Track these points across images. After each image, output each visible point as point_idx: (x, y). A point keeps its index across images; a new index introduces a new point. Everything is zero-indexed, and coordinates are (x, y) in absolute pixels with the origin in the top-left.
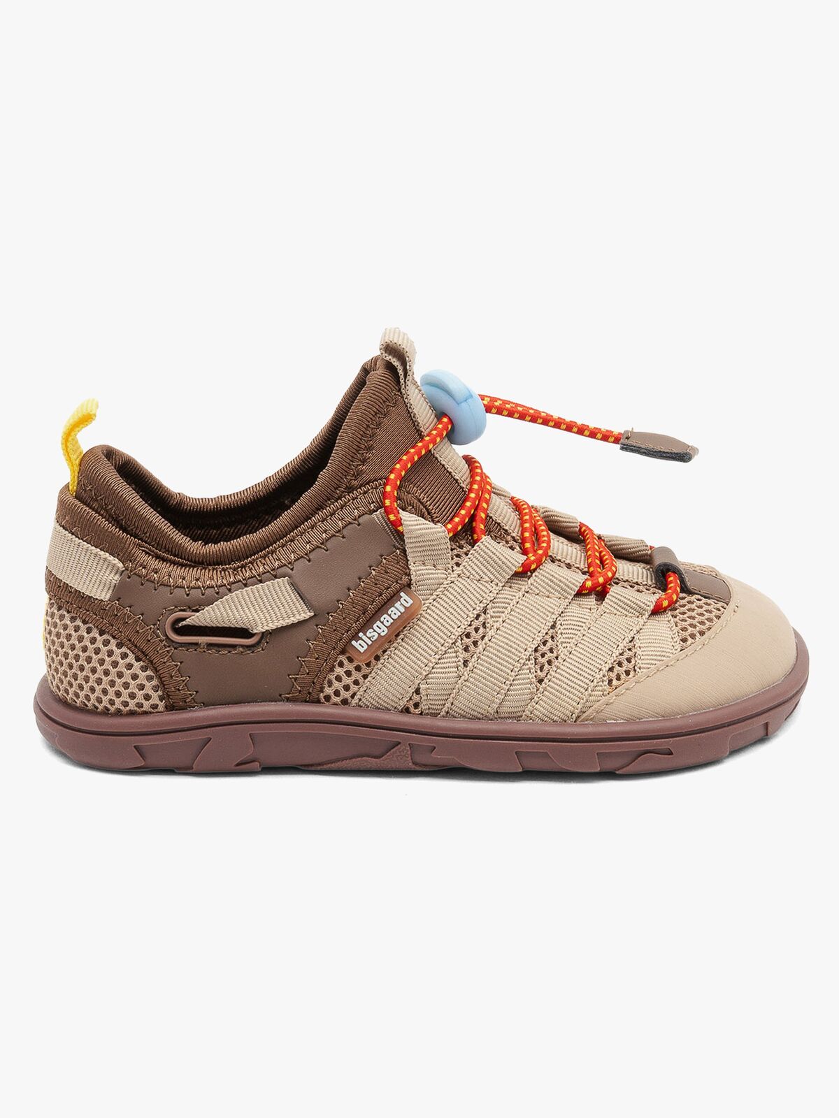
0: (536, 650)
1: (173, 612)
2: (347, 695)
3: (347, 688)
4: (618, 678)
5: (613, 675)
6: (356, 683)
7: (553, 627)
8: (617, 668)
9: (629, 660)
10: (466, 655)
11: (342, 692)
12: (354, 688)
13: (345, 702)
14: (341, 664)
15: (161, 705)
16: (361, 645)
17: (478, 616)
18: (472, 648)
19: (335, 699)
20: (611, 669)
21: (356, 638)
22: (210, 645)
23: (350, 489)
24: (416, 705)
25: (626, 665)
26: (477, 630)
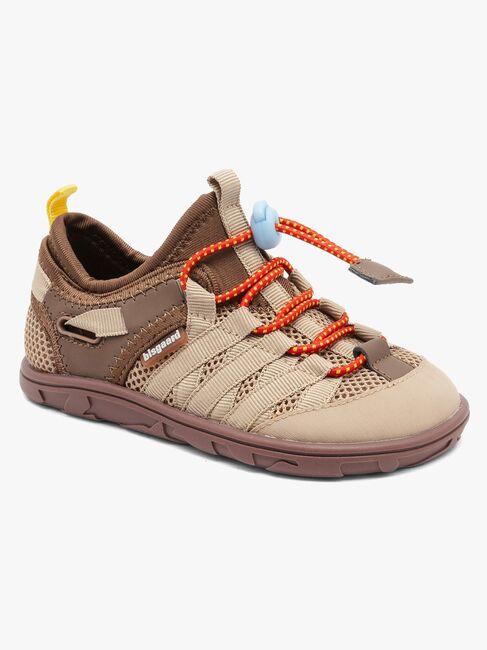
0: (243, 382)
1: (63, 315)
2: (138, 385)
3: (139, 381)
4: (281, 411)
5: (278, 408)
6: (144, 379)
7: (260, 371)
8: (283, 405)
9: (293, 401)
10: (204, 376)
11: (136, 383)
12: (142, 382)
13: (138, 389)
14: (138, 367)
15: (53, 369)
16: (146, 357)
17: (220, 354)
18: (208, 372)
19: (133, 387)
20: (279, 404)
21: (146, 351)
22: (76, 339)
23: (171, 262)
24: (171, 400)
25: (290, 404)
26: (215, 363)
